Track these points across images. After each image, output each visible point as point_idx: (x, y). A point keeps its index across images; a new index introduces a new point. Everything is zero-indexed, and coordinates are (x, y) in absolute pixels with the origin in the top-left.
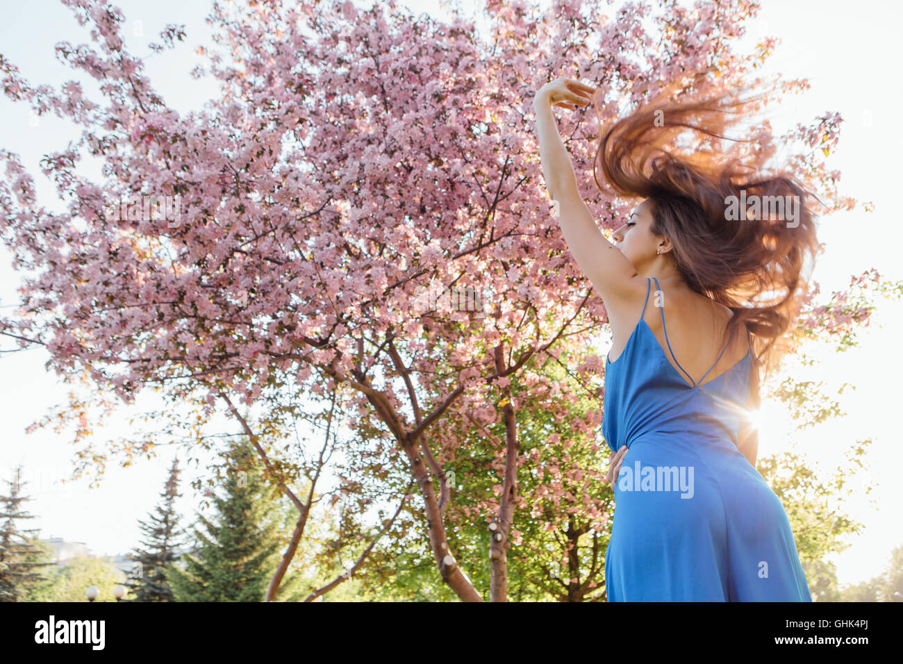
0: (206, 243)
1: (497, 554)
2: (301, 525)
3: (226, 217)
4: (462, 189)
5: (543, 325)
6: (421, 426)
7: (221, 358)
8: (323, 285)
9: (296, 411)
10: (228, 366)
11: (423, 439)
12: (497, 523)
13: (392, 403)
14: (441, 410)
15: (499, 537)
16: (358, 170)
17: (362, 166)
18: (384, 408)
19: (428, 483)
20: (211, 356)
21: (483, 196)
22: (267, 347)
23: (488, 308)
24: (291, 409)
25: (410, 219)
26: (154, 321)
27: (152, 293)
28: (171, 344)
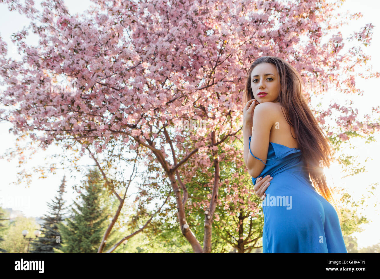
0: (86, 79)
1: (208, 225)
2: (120, 208)
3: (97, 65)
4: (201, 59)
5: (234, 123)
6: (177, 166)
7: (89, 131)
8: (138, 100)
9: (121, 157)
10: (92, 135)
11: (177, 172)
12: (208, 211)
13: (164, 155)
14: (186, 159)
15: (209, 217)
17: (156, 48)
18: (161, 158)
19: (178, 192)
20: (85, 130)
21: (210, 63)
22: (109, 127)
23: (210, 115)
24: (119, 156)
25: (177, 72)
26: (59, 113)
27: (60, 101)
28: (67, 124)
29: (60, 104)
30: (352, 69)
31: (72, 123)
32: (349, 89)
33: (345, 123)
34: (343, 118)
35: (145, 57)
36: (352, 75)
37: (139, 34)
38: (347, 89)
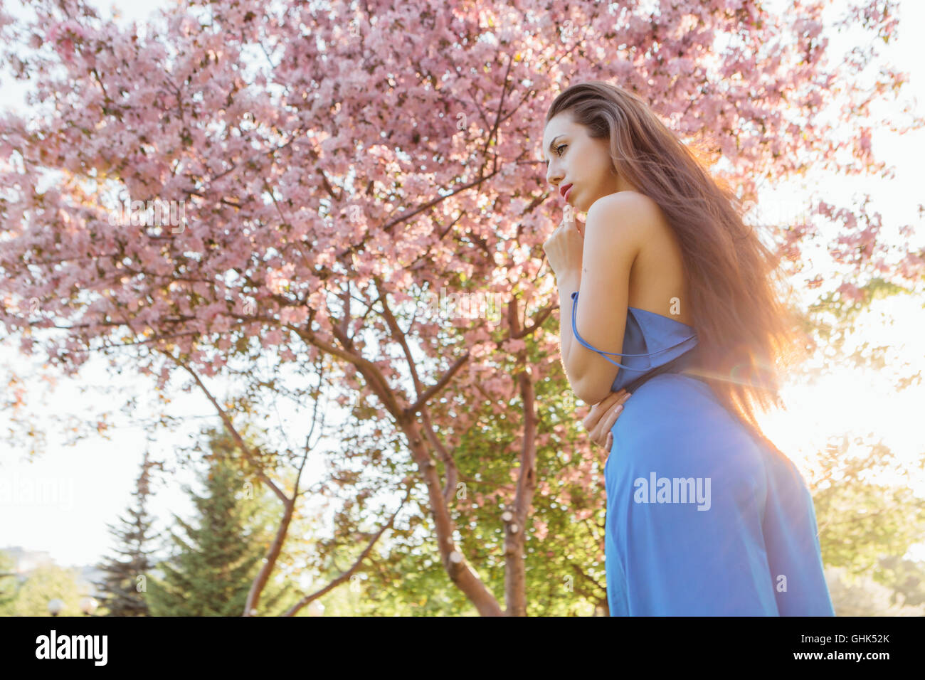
0: (148, 181)
1: (512, 548)
2: (286, 521)
6: (422, 400)
7: (175, 322)
8: (287, 227)
9: (277, 386)
10: (183, 331)
11: (425, 416)
12: (512, 511)
13: (385, 373)
14: (445, 380)
15: (514, 528)
16: (332, 91)
17: (337, 87)
18: (376, 381)
19: (430, 468)
20: (163, 320)
21: (482, 116)
22: (230, 308)
24: (270, 385)
25: (401, 150)
26: (93, 279)
27: (86, 243)
28: (111, 305)
29: (86, 251)
30: (863, 111)
31: (124, 301)
32: (859, 164)
33: (854, 254)
34: (848, 241)
35: (308, 115)
36: (865, 126)
37: (296, 59)
38: (854, 164)
